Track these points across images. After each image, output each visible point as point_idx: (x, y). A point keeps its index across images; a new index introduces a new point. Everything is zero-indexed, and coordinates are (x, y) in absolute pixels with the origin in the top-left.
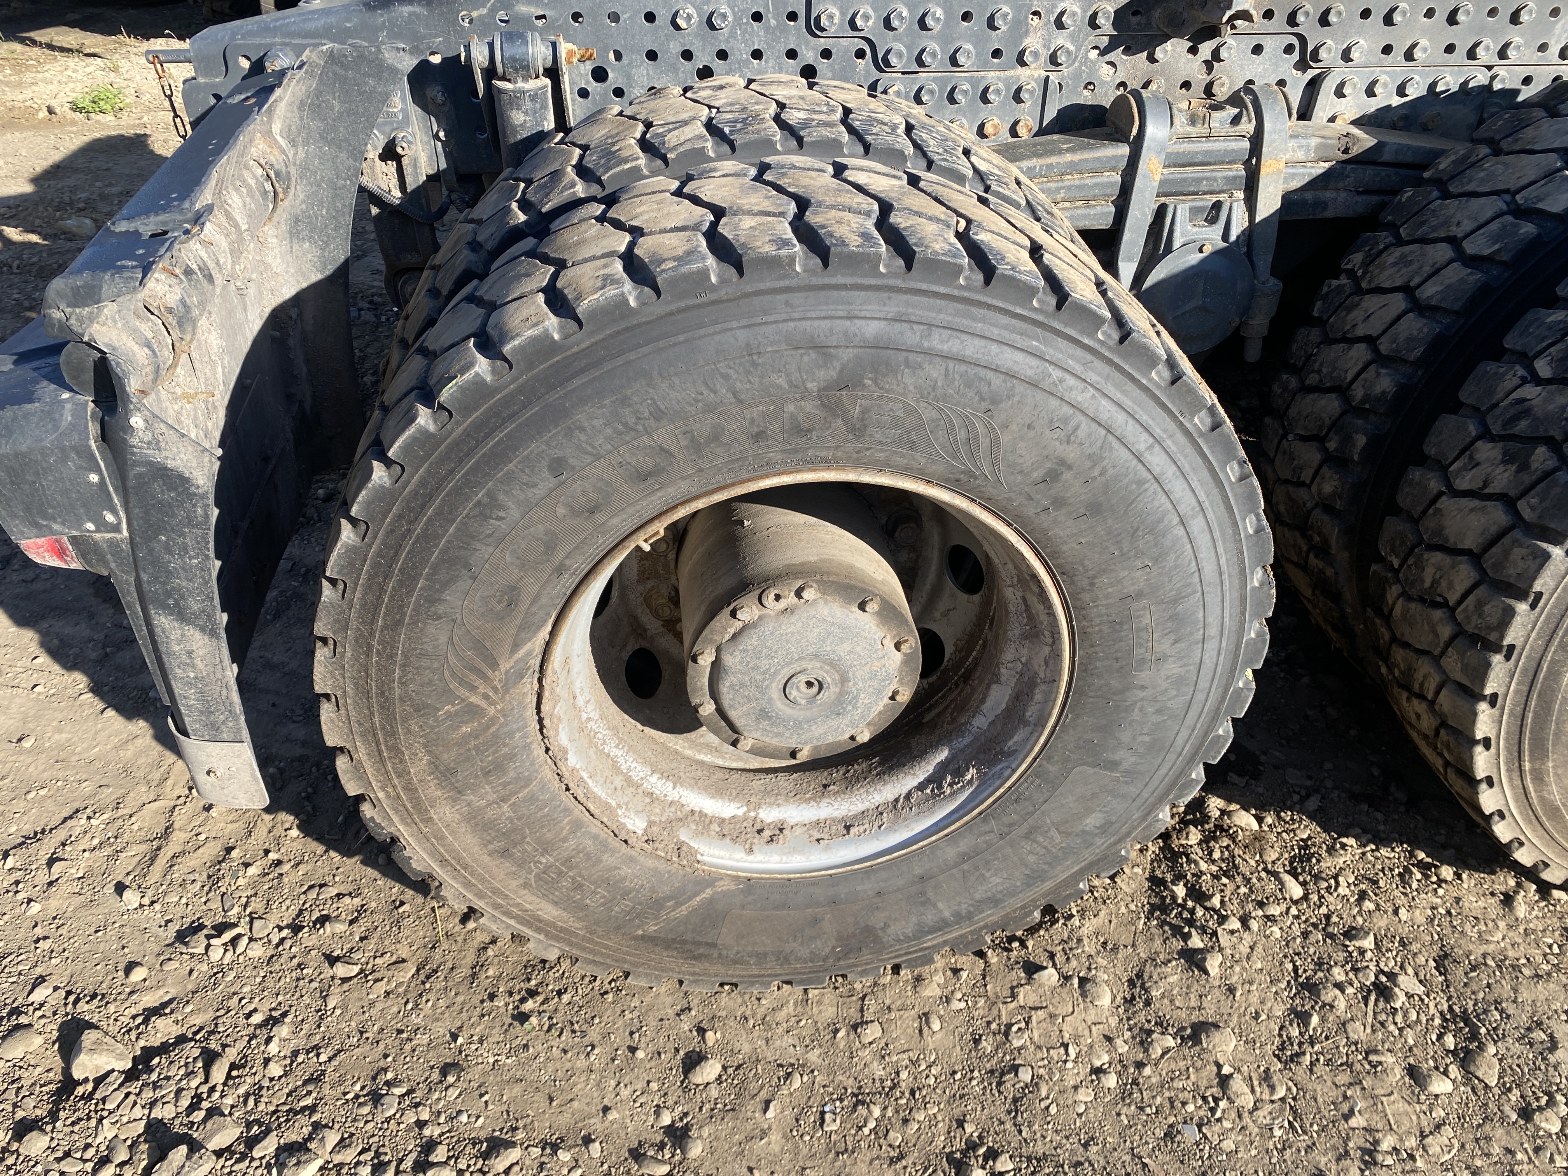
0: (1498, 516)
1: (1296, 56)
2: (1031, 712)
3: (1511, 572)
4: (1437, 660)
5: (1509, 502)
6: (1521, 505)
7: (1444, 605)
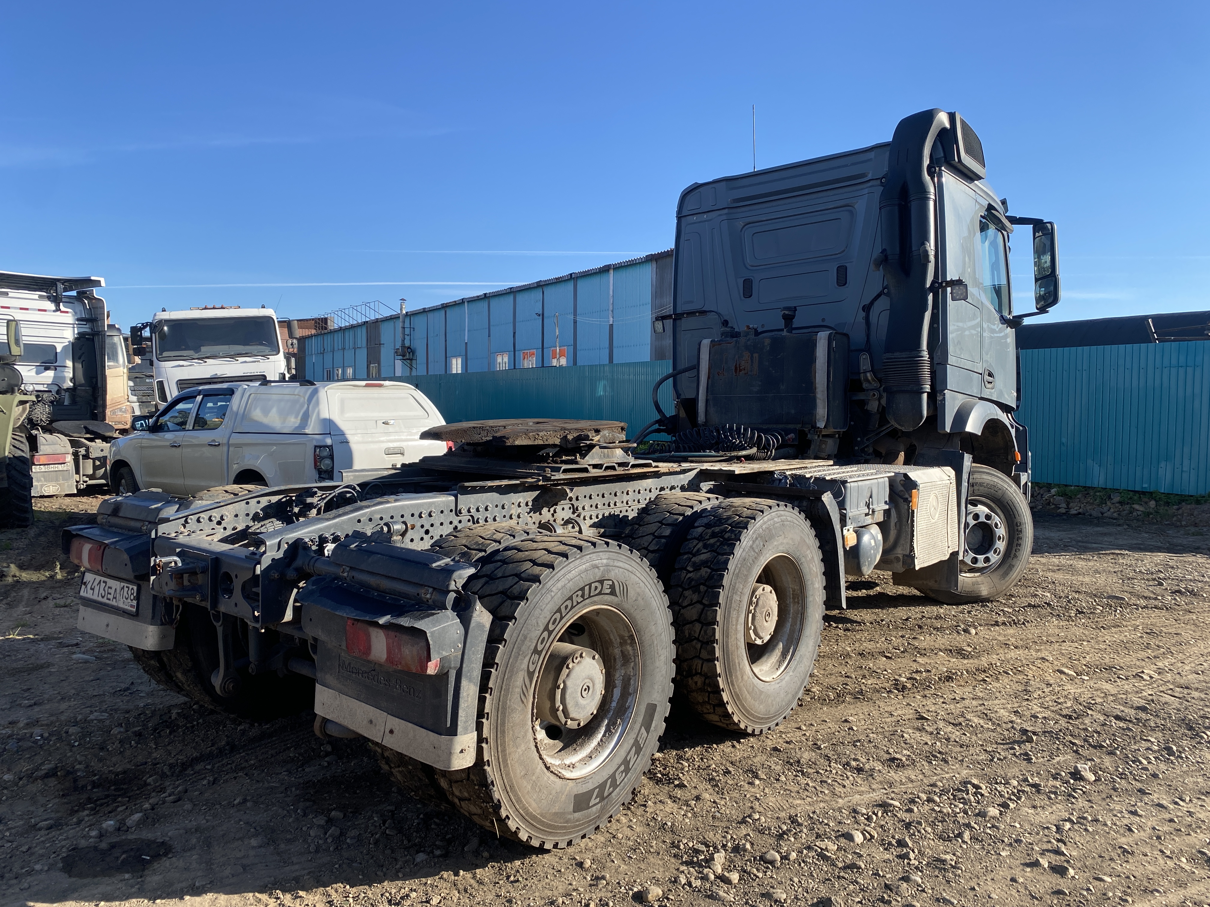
0: (699, 607)
1: (572, 510)
2: (631, 690)
3: (710, 618)
4: (698, 657)
5: (700, 602)
6: (704, 601)
7: (696, 638)
